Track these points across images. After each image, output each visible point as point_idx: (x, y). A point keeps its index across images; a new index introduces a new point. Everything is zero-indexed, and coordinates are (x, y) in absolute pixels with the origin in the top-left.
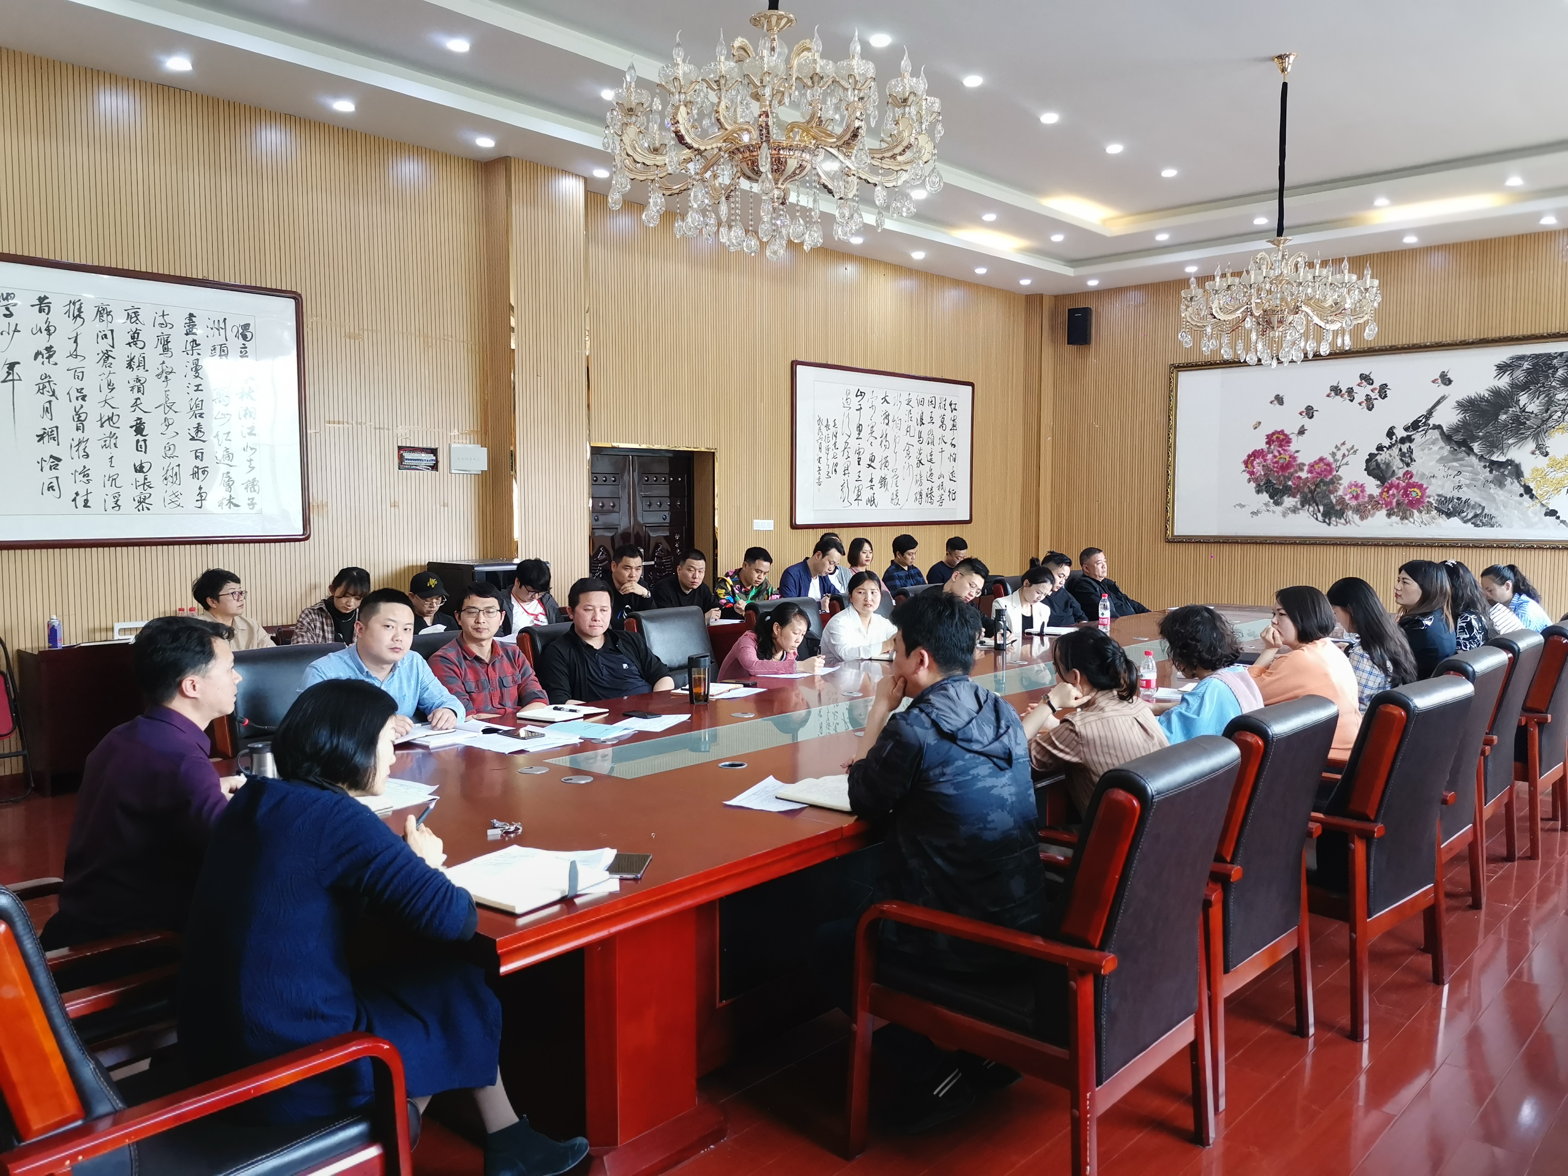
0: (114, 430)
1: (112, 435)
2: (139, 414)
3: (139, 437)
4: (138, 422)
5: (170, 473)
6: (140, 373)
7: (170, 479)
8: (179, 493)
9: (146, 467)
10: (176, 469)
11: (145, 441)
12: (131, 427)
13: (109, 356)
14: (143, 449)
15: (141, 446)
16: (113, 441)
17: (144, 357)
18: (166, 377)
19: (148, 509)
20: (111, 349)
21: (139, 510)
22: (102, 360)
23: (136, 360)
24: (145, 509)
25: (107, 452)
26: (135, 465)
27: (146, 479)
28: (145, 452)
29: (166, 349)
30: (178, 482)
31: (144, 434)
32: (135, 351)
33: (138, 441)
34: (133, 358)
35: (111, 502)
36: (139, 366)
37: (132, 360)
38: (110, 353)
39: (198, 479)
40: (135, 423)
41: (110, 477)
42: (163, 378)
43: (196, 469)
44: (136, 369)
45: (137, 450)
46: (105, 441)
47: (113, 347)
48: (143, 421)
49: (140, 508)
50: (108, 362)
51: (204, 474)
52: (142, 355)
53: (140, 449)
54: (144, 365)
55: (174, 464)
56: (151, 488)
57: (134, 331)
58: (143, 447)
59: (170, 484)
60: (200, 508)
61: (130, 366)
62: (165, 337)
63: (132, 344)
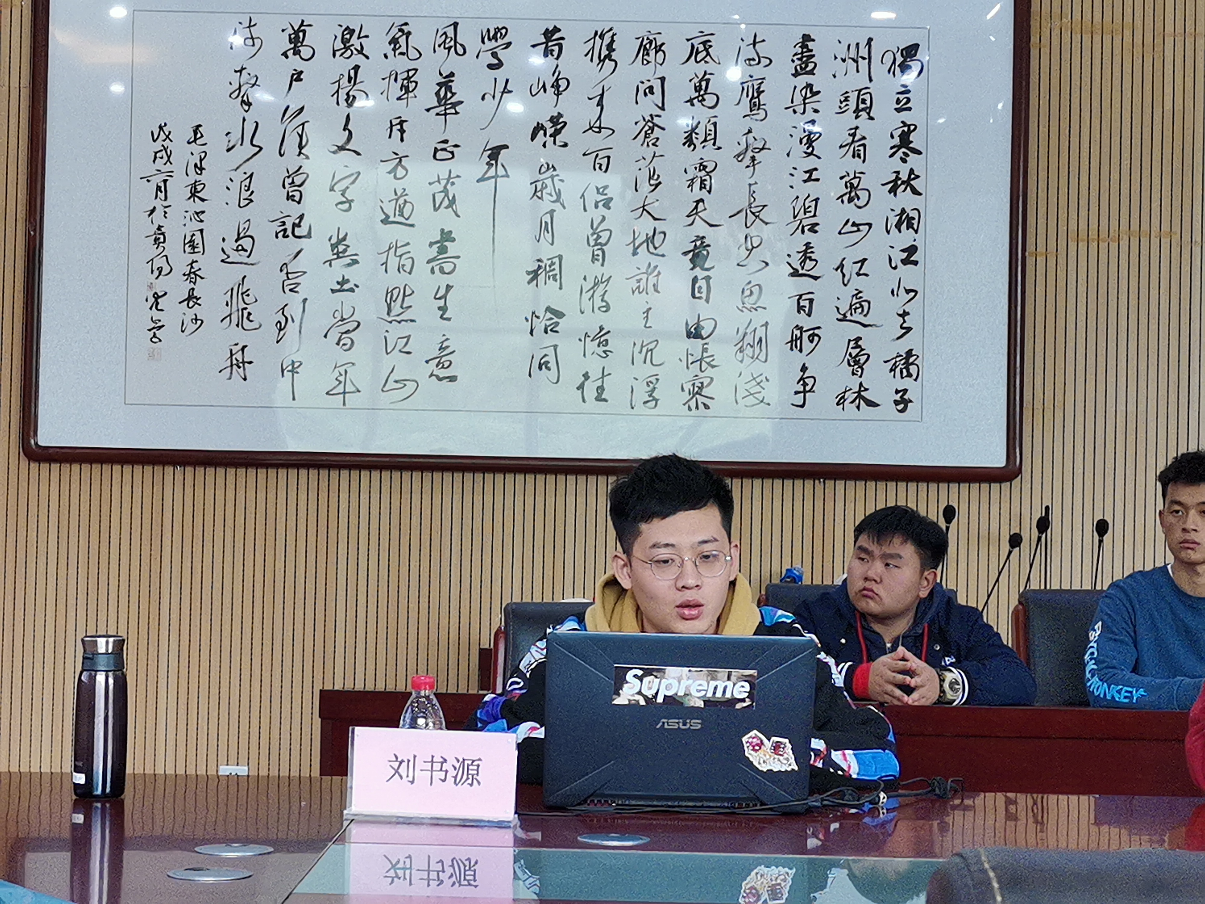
0: (655, 261)
1: (651, 269)
2: (700, 228)
3: (698, 271)
4: (698, 243)
5: (749, 339)
6: (707, 153)
7: (749, 351)
8: (763, 378)
9: (707, 328)
10: (761, 332)
11: (708, 279)
12: (685, 253)
13: (655, 125)
14: (704, 295)
15: (700, 287)
16: (652, 280)
17: (715, 124)
18: (753, 159)
19: (706, 407)
20: (659, 112)
21: (690, 409)
22: (643, 133)
23: (701, 130)
24: (701, 406)
25: (640, 302)
26: (687, 324)
27: (705, 350)
28: (707, 301)
29: (755, 105)
30: (762, 357)
31: (706, 266)
32: (701, 113)
33: (695, 280)
34: (697, 127)
35: (641, 394)
36: (705, 140)
37: (693, 130)
38: (656, 120)
39: (801, 351)
40: (691, 246)
41: (642, 347)
42: (747, 161)
43: (797, 333)
44: (699, 147)
45: (694, 297)
46: (639, 281)
47: (662, 108)
48: (707, 241)
49: (693, 403)
50: (652, 136)
51: (812, 341)
52: (713, 120)
53: (697, 295)
54: (715, 139)
55: (757, 323)
56: (713, 367)
57: (700, 77)
58: (704, 290)
59: (748, 360)
60: (802, 406)
61: (689, 141)
62: (756, 83)
63: (695, 101)
